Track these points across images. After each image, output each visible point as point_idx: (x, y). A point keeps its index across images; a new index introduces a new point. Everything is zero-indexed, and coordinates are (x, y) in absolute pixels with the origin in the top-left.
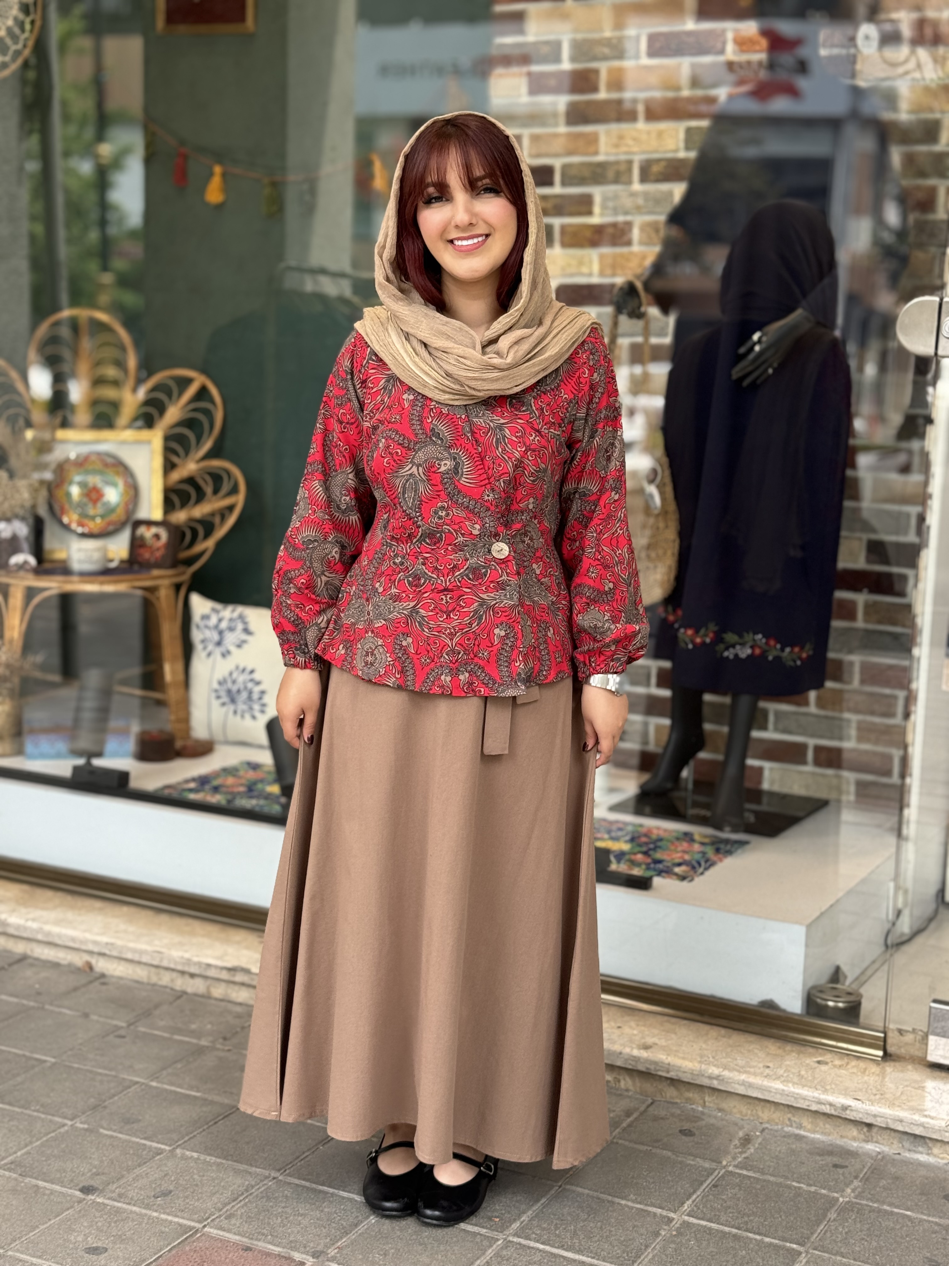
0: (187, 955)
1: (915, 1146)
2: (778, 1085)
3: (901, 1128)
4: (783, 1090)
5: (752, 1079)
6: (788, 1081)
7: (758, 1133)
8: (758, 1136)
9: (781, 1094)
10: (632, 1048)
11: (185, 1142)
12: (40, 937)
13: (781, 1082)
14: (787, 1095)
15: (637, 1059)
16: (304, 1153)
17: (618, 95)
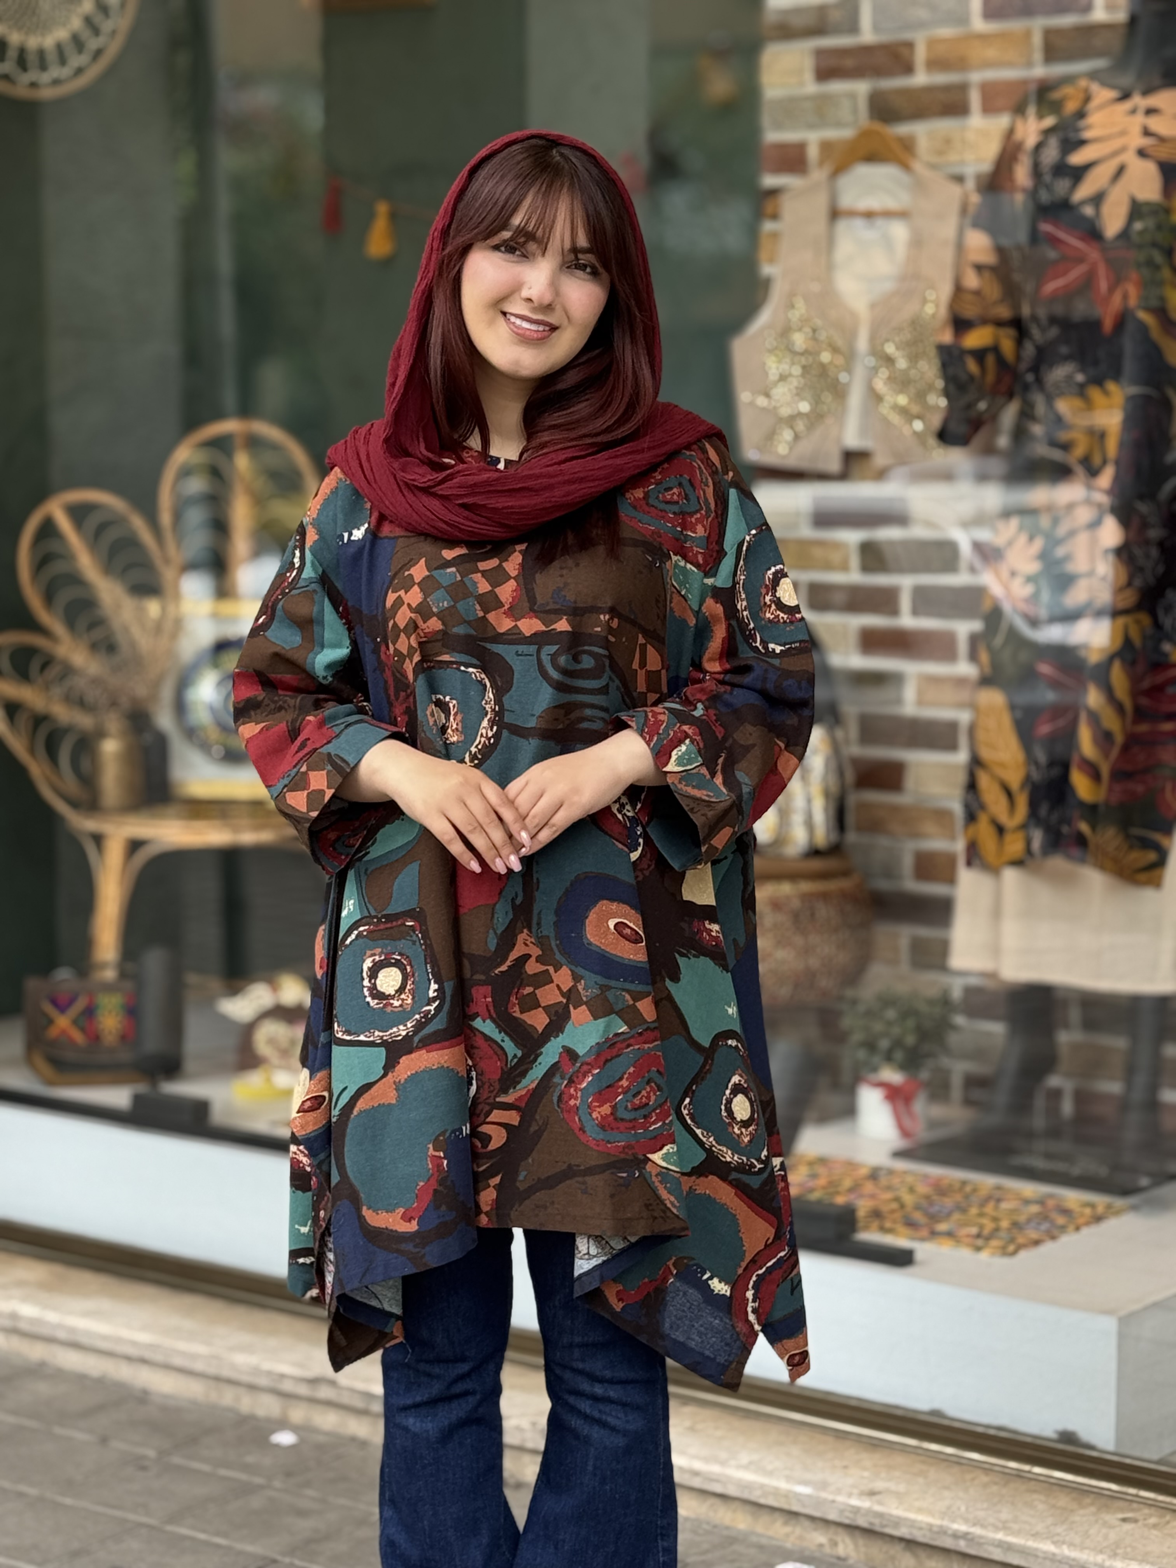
4: (1054, 1554)
5: (1011, 1539)
6: (1064, 1543)
10: (850, 1495)
12: (62, 1335)
14: (1060, 1562)
15: (856, 1510)
17: (941, 78)
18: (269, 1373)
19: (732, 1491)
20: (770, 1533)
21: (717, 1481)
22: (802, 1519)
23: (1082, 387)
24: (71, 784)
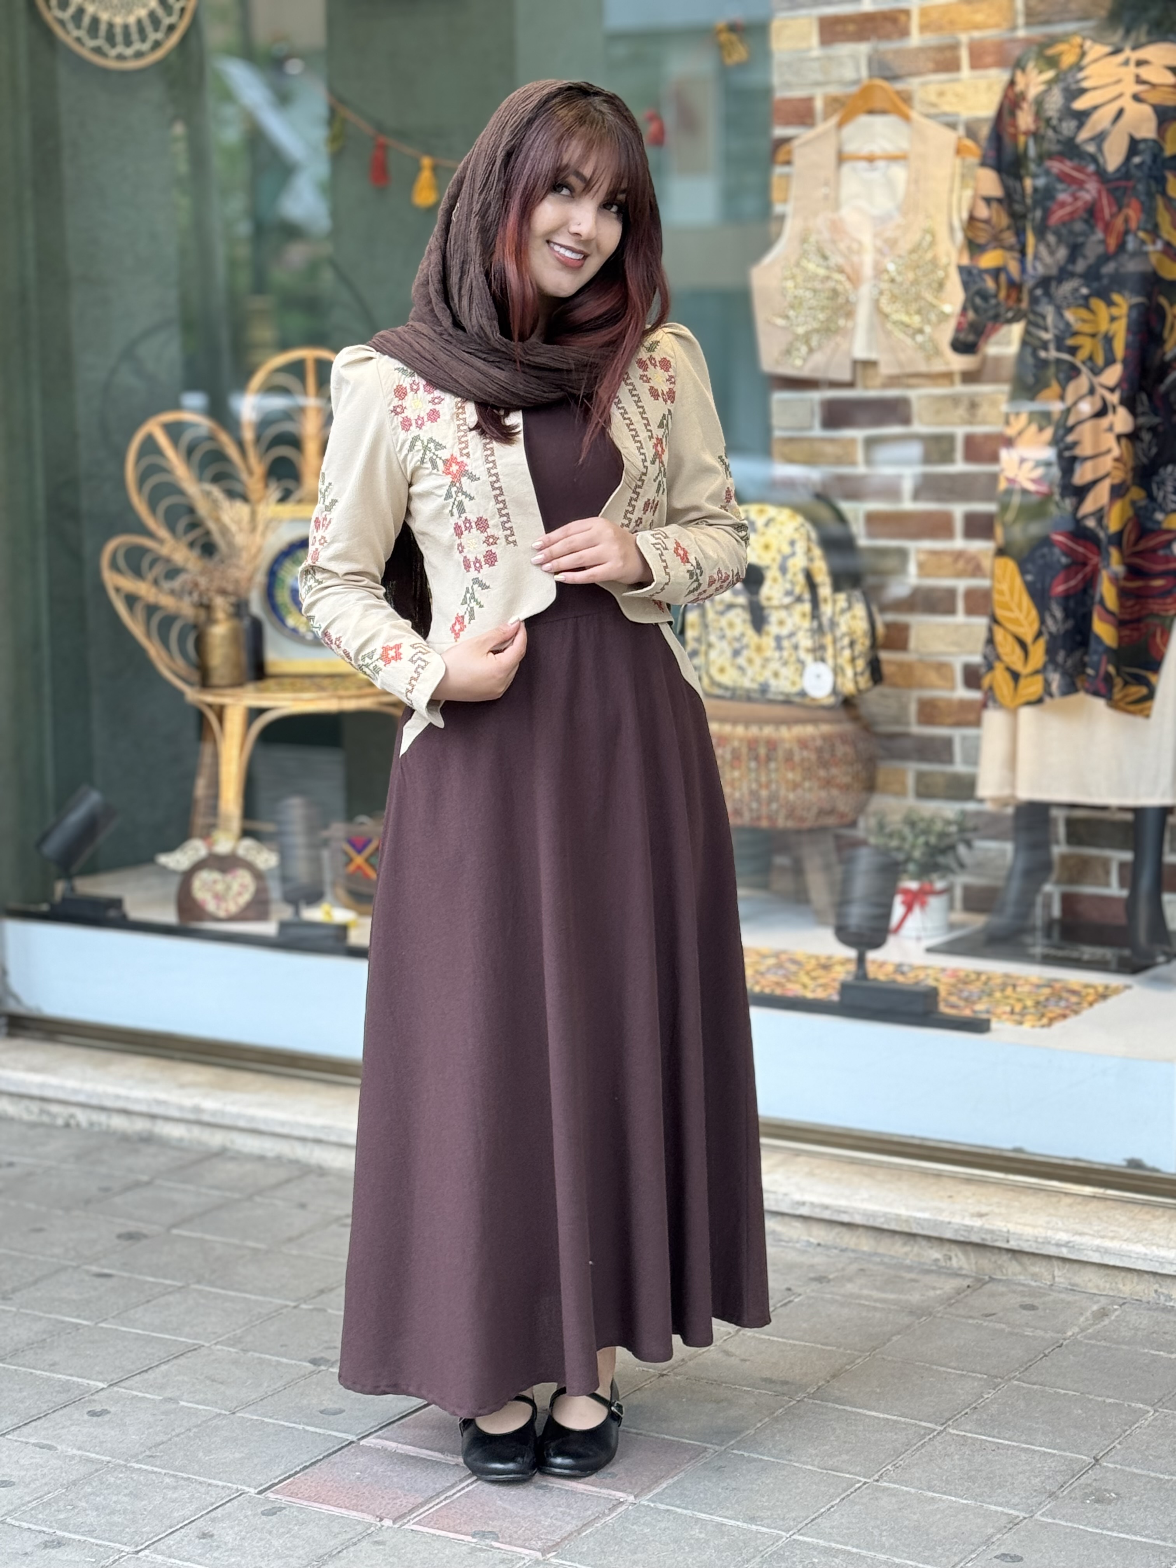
2: (1139, 1248)
4: (1146, 1254)
5: (1107, 1243)
6: (1153, 1244)
7: (1116, 1307)
8: (1116, 1310)
9: (1143, 1259)
10: (963, 1218)
12: (242, 1123)
13: (1144, 1245)
14: (1151, 1260)
15: (970, 1229)
17: (934, 40)
19: (858, 1219)
20: (892, 1253)
21: (845, 1212)
22: (919, 1239)
23: (1086, 298)
24: (180, 664)
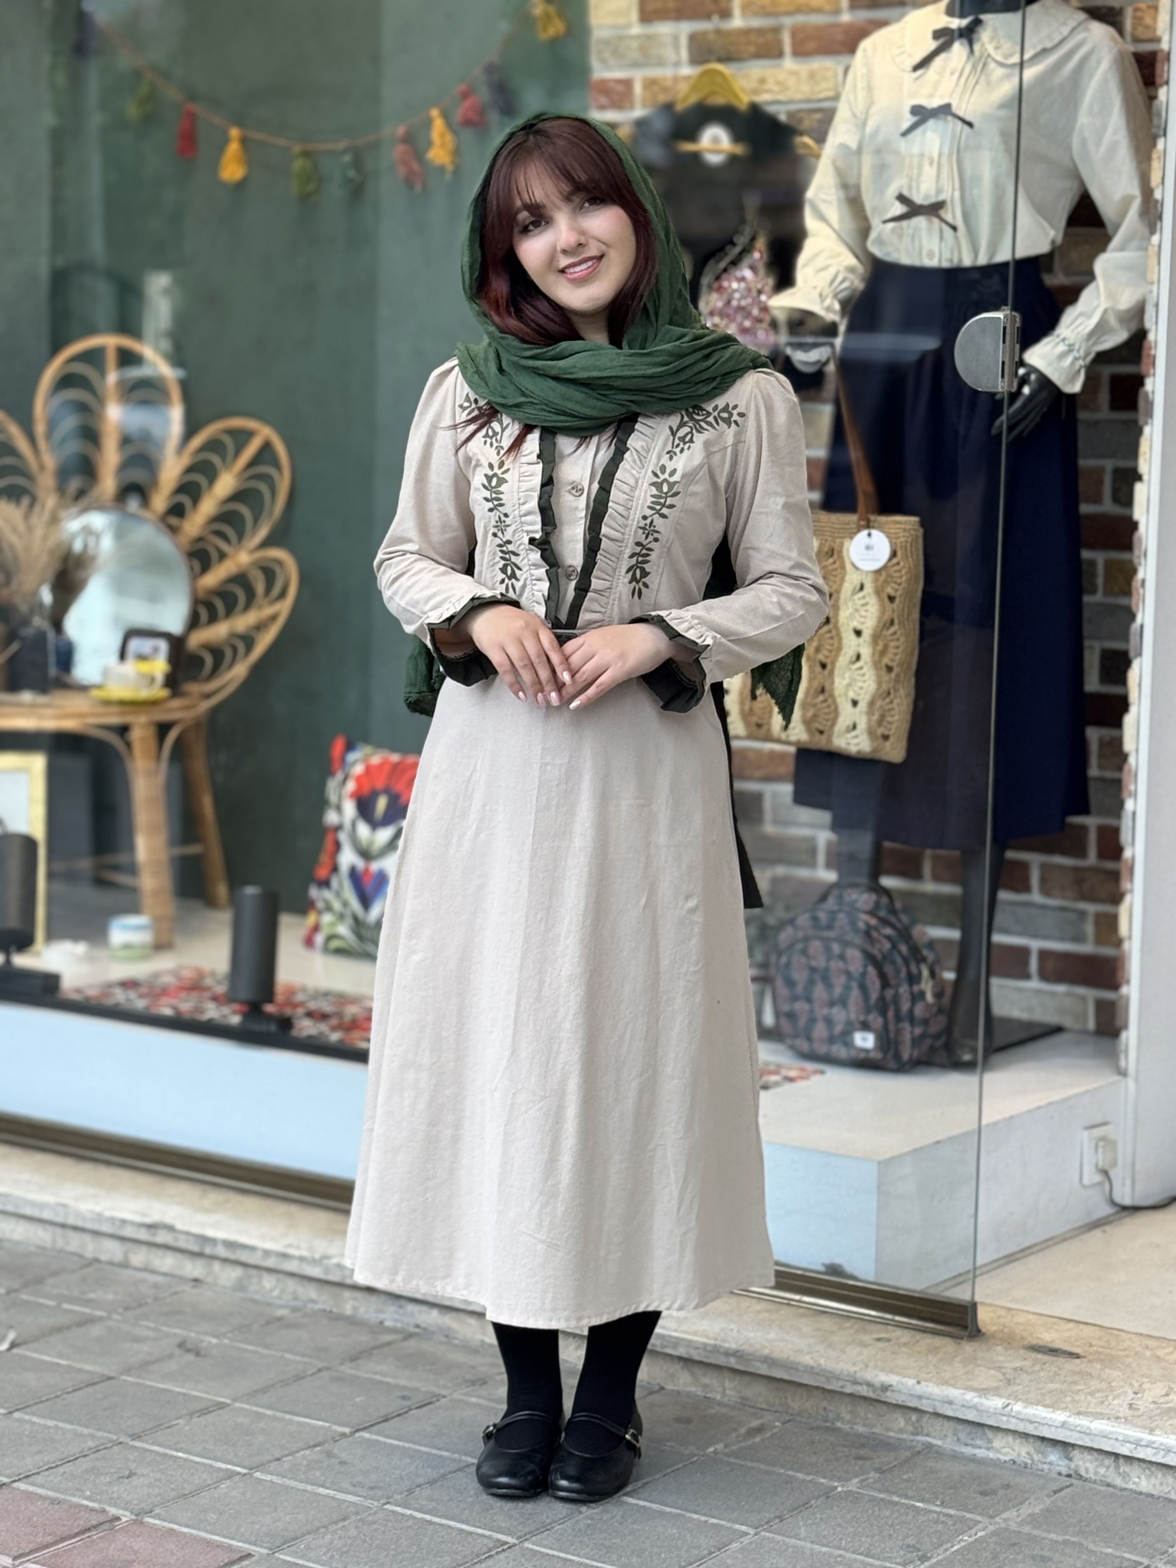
0: (98, 1209)
1: (972, 1439)
3: (950, 1413)
4: (812, 1368)
7: (777, 1424)
9: (811, 1373)
11: (28, 1406)
14: (817, 1374)
16: (170, 1421)
17: (756, 23)
18: (112, 1220)
